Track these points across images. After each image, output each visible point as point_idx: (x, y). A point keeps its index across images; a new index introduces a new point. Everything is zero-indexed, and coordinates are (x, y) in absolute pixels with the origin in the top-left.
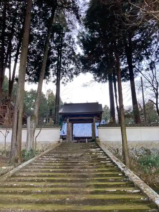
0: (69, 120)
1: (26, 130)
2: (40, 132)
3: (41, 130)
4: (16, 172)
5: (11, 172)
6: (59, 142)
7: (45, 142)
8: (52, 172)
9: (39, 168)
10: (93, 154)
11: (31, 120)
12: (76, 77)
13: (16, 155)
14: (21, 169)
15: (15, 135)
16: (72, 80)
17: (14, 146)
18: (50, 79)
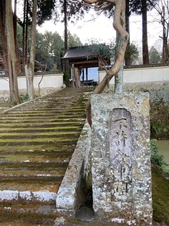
0: (74, 65)
1: (25, 78)
2: (42, 78)
3: (43, 77)
4: (9, 111)
5: (5, 111)
6: (62, 87)
7: (50, 88)
8: (37, 110)
9: (29, 108)
10: (83, 96)
11: (28, 68)
12: (87, 13)
13: (15, 99)
14: (14, 109)
15: (12, 82)
16: (83, 18)
17: (12, 93)
18: (58, 18)
